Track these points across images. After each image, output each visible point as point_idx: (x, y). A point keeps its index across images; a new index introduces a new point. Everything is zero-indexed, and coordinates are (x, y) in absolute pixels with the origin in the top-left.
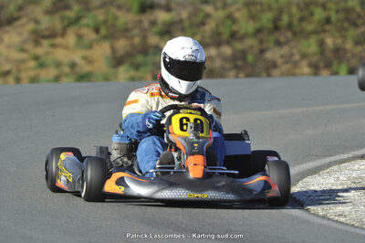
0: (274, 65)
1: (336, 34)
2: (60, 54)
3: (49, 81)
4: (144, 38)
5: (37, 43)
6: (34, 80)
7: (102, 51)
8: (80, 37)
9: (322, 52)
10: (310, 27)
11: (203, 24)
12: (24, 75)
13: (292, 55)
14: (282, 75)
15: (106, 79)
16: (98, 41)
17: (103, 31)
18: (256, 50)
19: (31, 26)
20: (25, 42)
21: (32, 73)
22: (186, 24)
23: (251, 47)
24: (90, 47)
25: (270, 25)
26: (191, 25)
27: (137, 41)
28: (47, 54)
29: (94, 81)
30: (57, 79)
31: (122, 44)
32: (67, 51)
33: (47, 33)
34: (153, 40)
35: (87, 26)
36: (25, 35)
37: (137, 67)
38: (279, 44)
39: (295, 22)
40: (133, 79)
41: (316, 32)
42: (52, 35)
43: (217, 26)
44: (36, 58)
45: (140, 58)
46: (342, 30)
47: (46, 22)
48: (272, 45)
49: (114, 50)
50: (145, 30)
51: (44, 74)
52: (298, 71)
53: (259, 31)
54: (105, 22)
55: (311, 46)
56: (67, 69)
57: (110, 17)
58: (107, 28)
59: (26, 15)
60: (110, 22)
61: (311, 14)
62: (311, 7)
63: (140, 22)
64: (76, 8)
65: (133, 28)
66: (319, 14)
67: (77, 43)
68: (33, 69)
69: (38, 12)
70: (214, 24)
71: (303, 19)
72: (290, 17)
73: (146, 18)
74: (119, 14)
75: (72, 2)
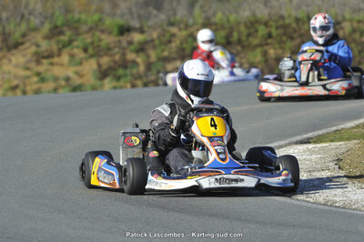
1: (277, 46)
2: (57, 71)
3: (49, 92)
4: (124, 55)
5: (38, 62)
6: (37, 92)
7: (90, 67)
8: (72, 56)
9: (266, 61)
10: (255, 41)
11: (170, 42)
12: (28, 88)
15: (94, 88)
16: (86, 59)
17: (91, 51)
19: (33, 49)
20: (28, 62)
21: (35, 86)
22: (157, 42)
24: (81, 63)
26: (161, 44)
27: (117, 57)
28: (47, 70)
29: (85, 90)
30: (55, 90)
31: (105, 60)
32: (63, 68)
33: (46, 54)
34: (131, 56)
35: (78, 47)
36: (29, 56)
37: (118, 78)
39: (244, 38)
40: (115, 88)
41: (261, 45)
42: (50, 56)
43: (181, 43)
44: (38, 74)
45: (121, 71)
46: (281, 42)
47: (45, 45)
49: (99, 66)
50: (124, 49)
51: (44, 86)
54: (92, 43)
55: (257, 56)
56: (63, 83)
57: (96, 39)
58: (94, 48)
59: (29, 40)
60: (95, 44)
61: (257, 31)
62: (257, 26)
63: (119, 42)
64: (68, 33)
65: (115, 47)
66: (262, 31)
67: (70, 61)
68: (36, 83)
69: (38, 37)
70: (178, 42)
71: (249, 35)
72: (240, 33)
73: (124, 39)
74: (103, 37)
75: (65, 28)
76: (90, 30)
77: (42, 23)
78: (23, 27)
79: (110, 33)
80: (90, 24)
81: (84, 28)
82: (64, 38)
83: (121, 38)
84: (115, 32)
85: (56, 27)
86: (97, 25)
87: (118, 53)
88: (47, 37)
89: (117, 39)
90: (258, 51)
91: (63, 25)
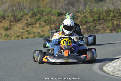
0: (99, 30)
1: (117, 20)
2: (35, 30)
3: (32, 38)
4: (60, 24)
5: (27, 27)
6: (27, 38)
8: (40, 24)
9: (113, 26)
10: (109, 19)
11: (77, 19)
12: (24, 37)
13: (104, 27)
14: (101, 33)
16: (46, 25)
17: (47, 22)
18: (93, 26)
19: (26, 22)
20: (23, 27)
21: (27, 36)
23: (92, 25)
24: (44, 27)
25: (97, 18)
27: (57, 25)
28: (31, 30)
30: (34, 37)
31: (53, 26)
32: (37, 29)
33: (30, 24)
35: (42, 21)
36: (24, 24)
38: (100, 24)
39: (105, 17)
41: (111, 20)
42: (32, 24)
43: (81, 19)
44: (28, 31)
46: (119, 19)
47: (30, 20)
48: (98, 24)
49: (51, 28)
50: (60, 22)
51: (30, 36)
52: (106, 32)
53: (94, 20)
55: (110, 24)
56: (37, 34)
57: (49, 18)
58: (48, 21)
59: (24, 18)
60: (49, 20)
61: (110, 15)
62: (109, 12)
63: (58, 19)
64: (39, 16)
65: (57, 21)
66: (112, 14)
67: (40, 26)
68: (27, 34)
69: (27, 17)
70: (80, 19)
71: (107, 16)
72: (103, 15)
73: (60, 18)
74: (52, 17)
75: (37, 14)
76: (47, 14)
77: (29, 12)
78: (22, 13)
79: (55, 16)
80: (47, 12)
81: (45, 14)
82: (37, 17)
83: (59, 17)
84: (57, 15)
85: (34, 13)
86: (50, 13)
87: (58, 23)
88: (31, 17)
89: (57, 18)
90: (110, 22)
91: (37, 12)
